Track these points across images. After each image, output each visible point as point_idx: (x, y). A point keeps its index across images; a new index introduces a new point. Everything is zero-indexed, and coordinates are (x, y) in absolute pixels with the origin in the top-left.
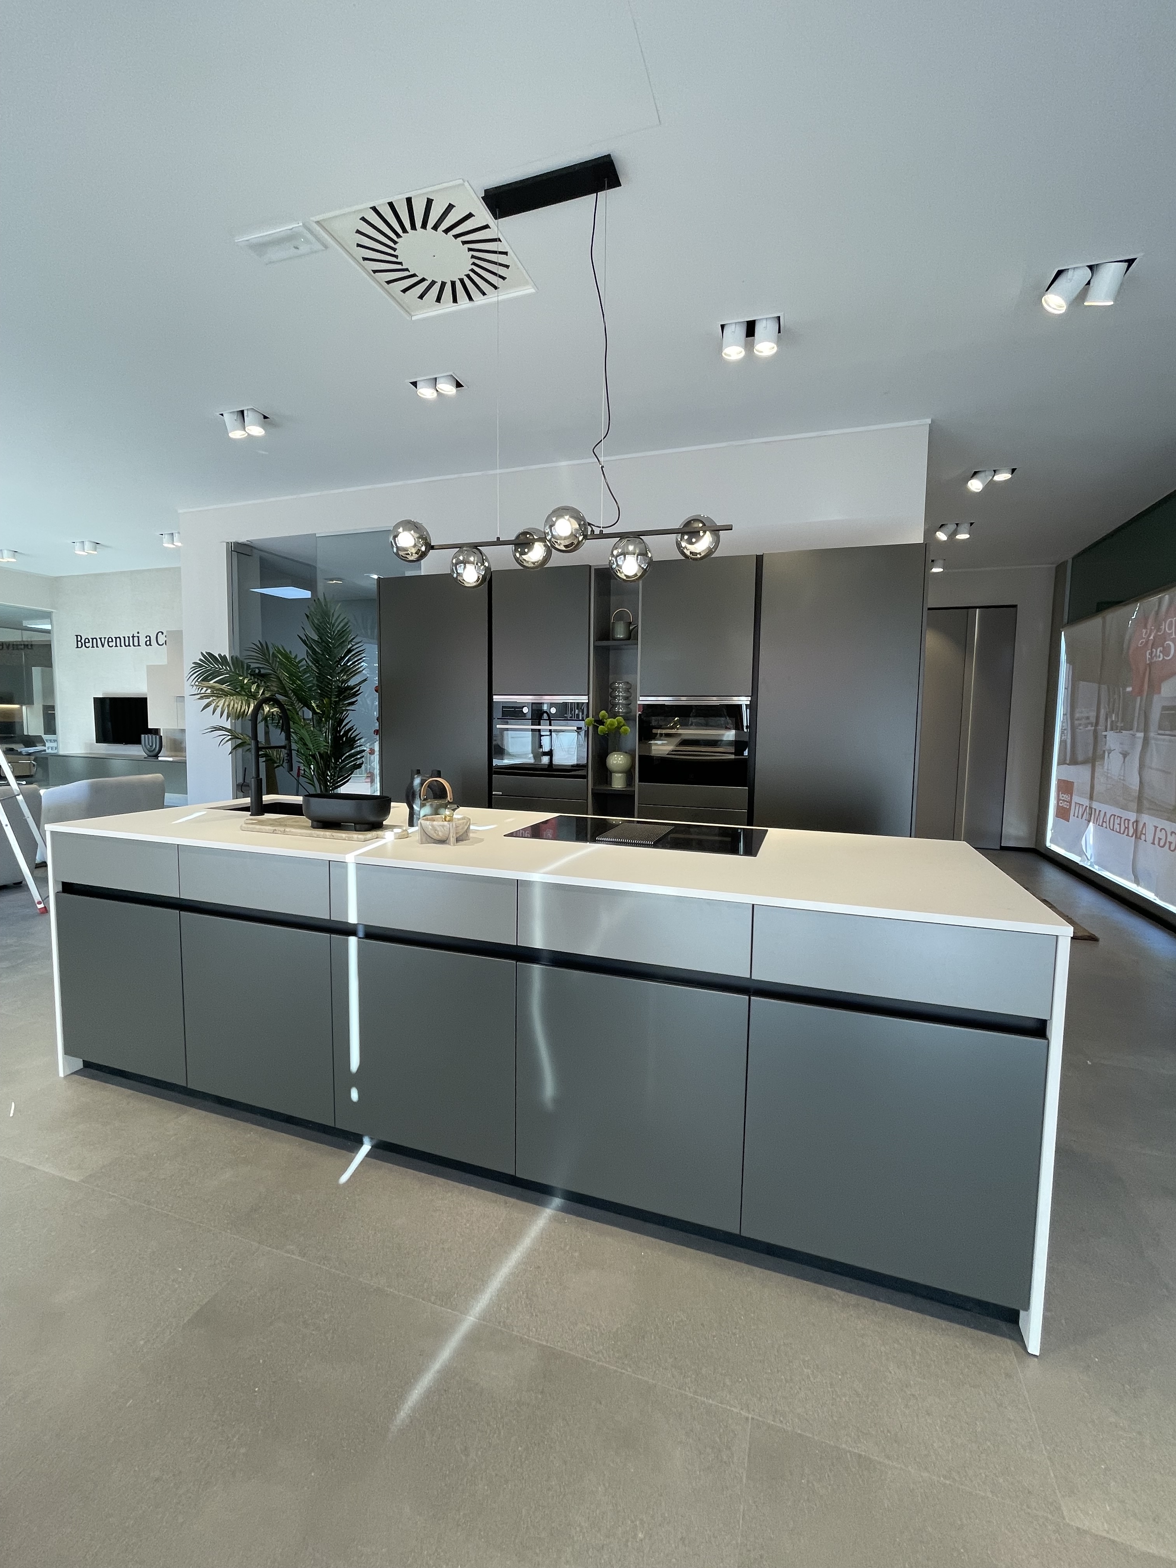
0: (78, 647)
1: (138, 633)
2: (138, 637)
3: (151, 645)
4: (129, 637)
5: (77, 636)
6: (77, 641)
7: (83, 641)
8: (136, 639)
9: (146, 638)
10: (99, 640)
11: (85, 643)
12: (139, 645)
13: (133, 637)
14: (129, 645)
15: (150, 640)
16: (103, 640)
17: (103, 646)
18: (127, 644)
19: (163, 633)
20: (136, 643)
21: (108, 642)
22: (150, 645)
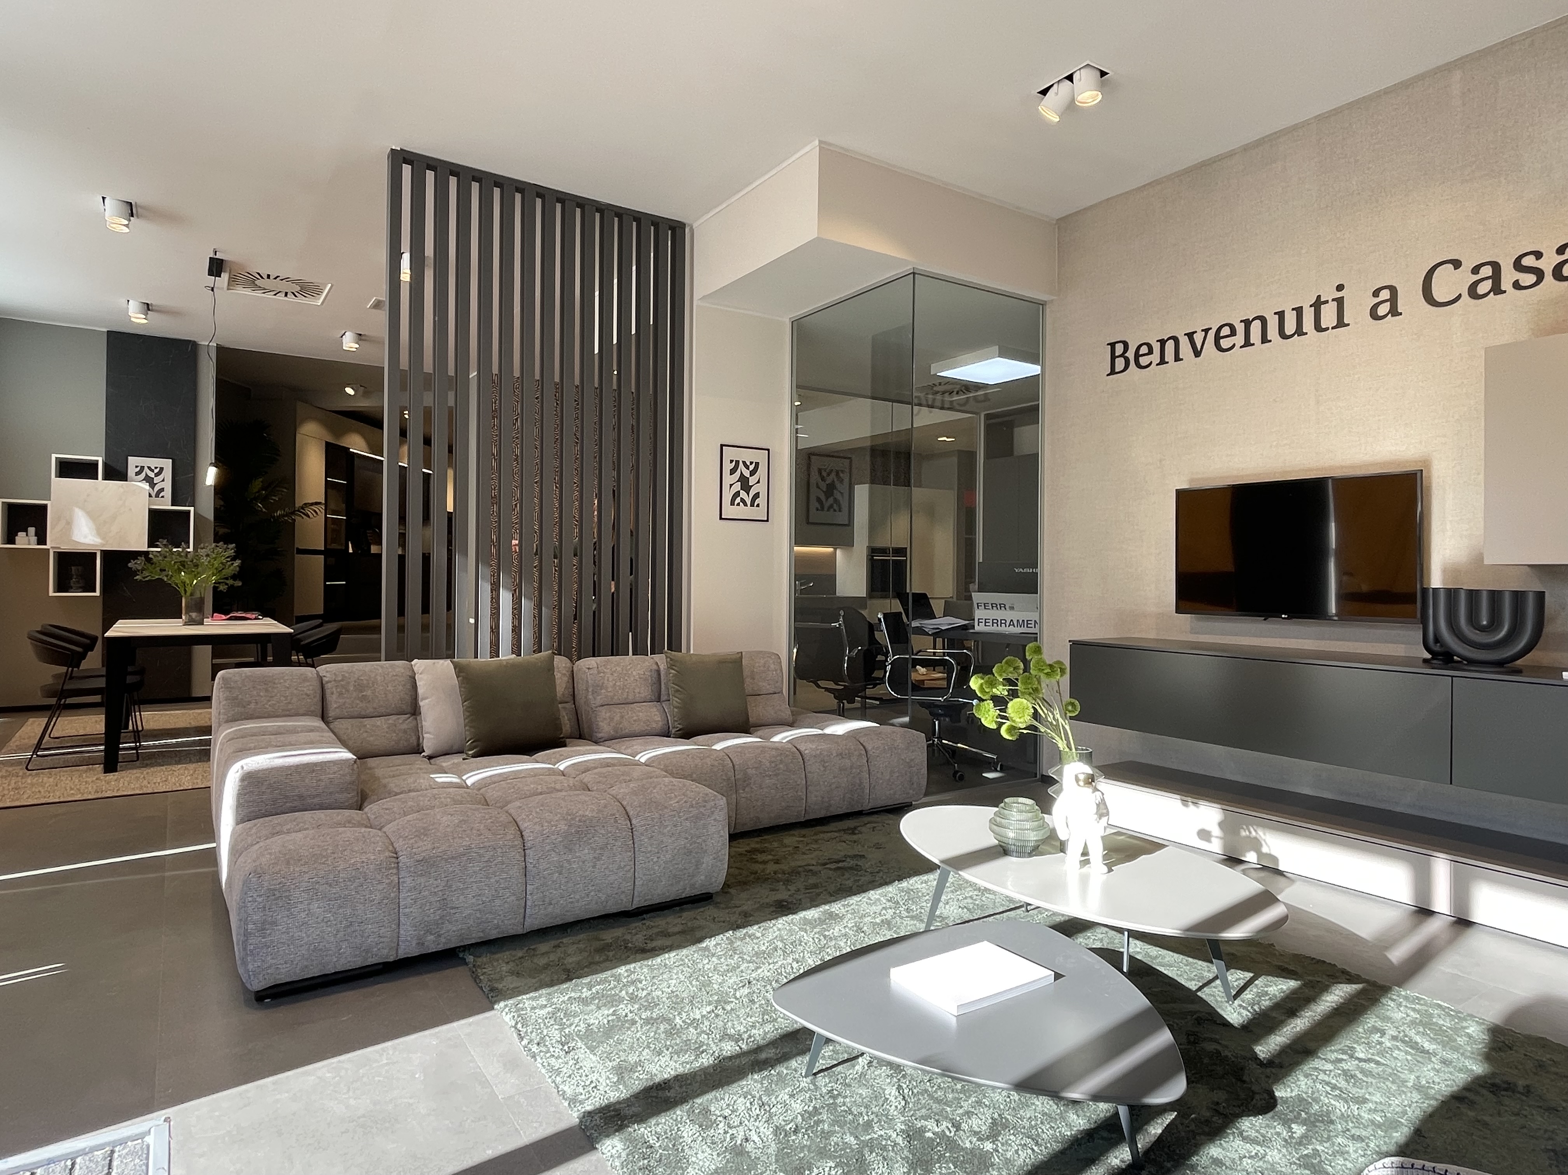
0: (1113, 372)
1: (1340, 292)
2: (1340, 301)
3: (1396, 314)
4: (1299, 310)
5: (1113, 345)
6: (1113, 357)
7: (1130, 354)
8: (1329, 310)
9: (1376, 293)
10: (1184, 342)
11: (1137, 356)
13: (1318, 304)
14: (1299, 331)
15: (1393, 298)
16: (1198, 338)
17: (1197, 353)
18: (1291, 329)
19: (1457, 264)
20: (1329, 319)
21: (1218, 338)
22: (1394, 312)
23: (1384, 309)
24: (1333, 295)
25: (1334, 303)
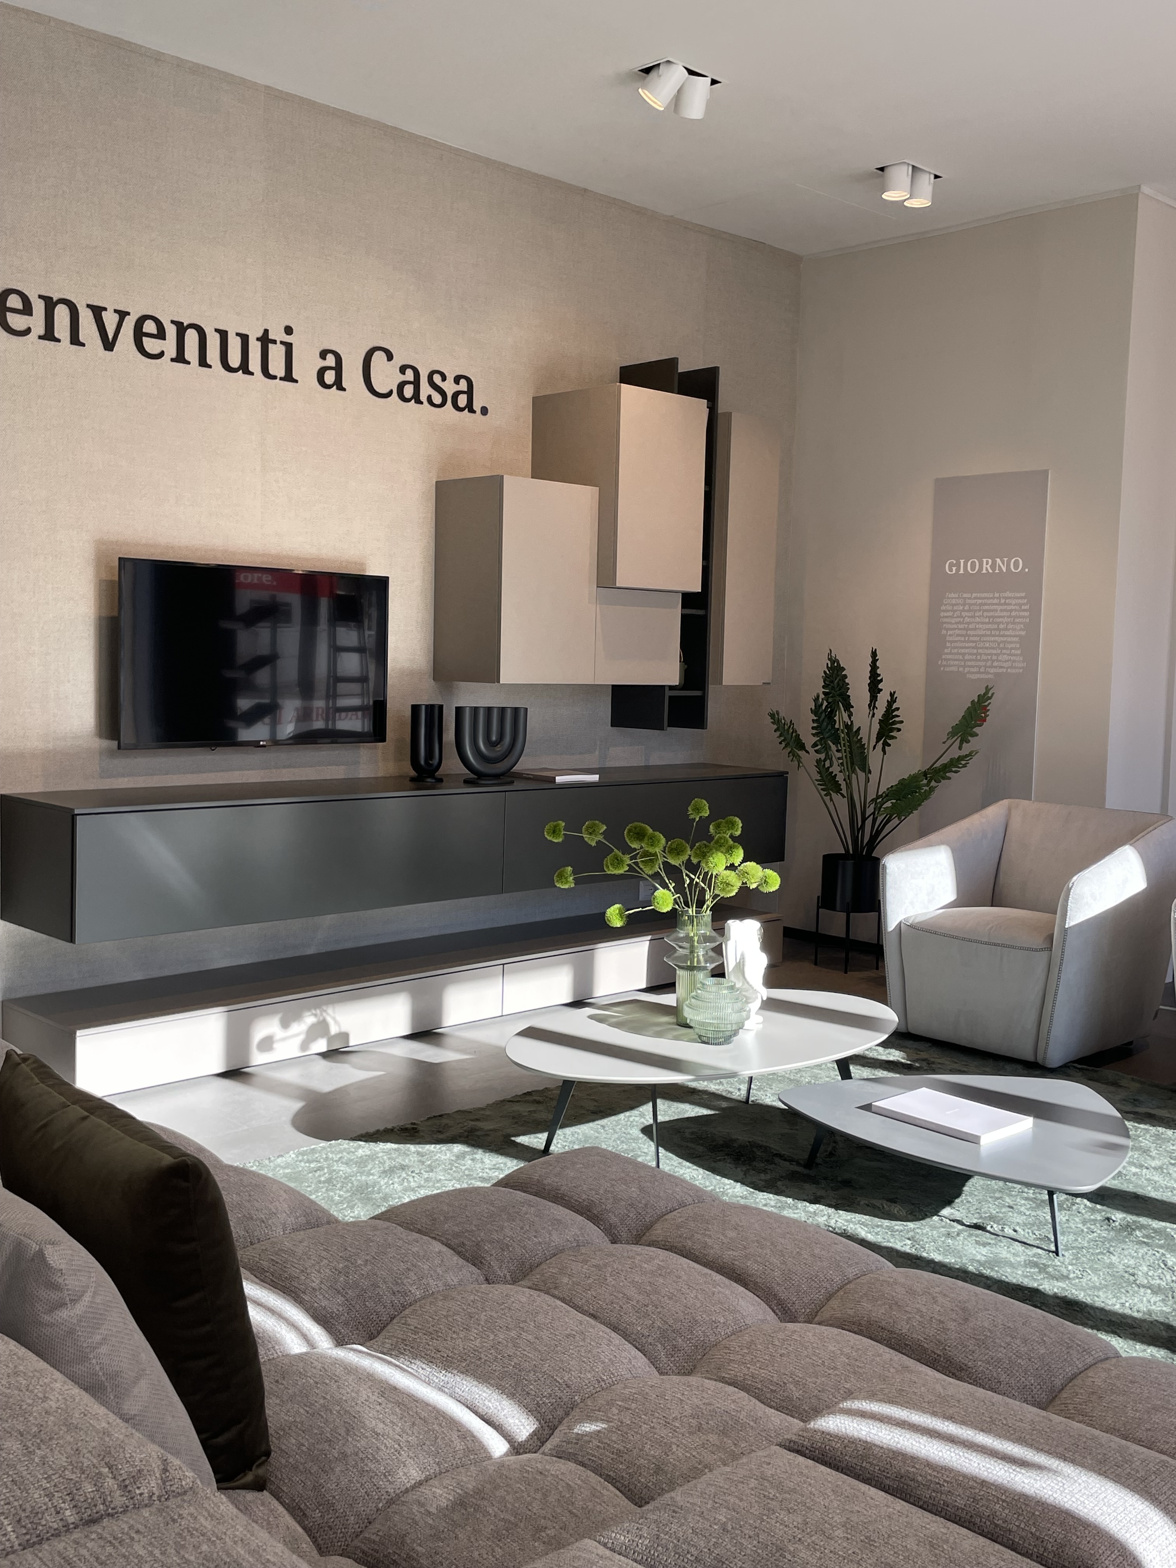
1: (289, 330)
2: (289, 347)
3: (341, 388)
4: (244, 339)
8: (277, 354)
9: (323, 354)
10: (86, 319)
11: (3, 307)
12: (289, 377)
13: (265, 340)
14: (244, 367)
15: (338, 369)
16: (110, 320)
17: (109, 345)
18: (235, 360)
19: (390, 357)
20: (277, 366)
21: (139, 335)
22: (339, 384)
23: (330, 377)
24: (282, 336)
25: (283, 348)
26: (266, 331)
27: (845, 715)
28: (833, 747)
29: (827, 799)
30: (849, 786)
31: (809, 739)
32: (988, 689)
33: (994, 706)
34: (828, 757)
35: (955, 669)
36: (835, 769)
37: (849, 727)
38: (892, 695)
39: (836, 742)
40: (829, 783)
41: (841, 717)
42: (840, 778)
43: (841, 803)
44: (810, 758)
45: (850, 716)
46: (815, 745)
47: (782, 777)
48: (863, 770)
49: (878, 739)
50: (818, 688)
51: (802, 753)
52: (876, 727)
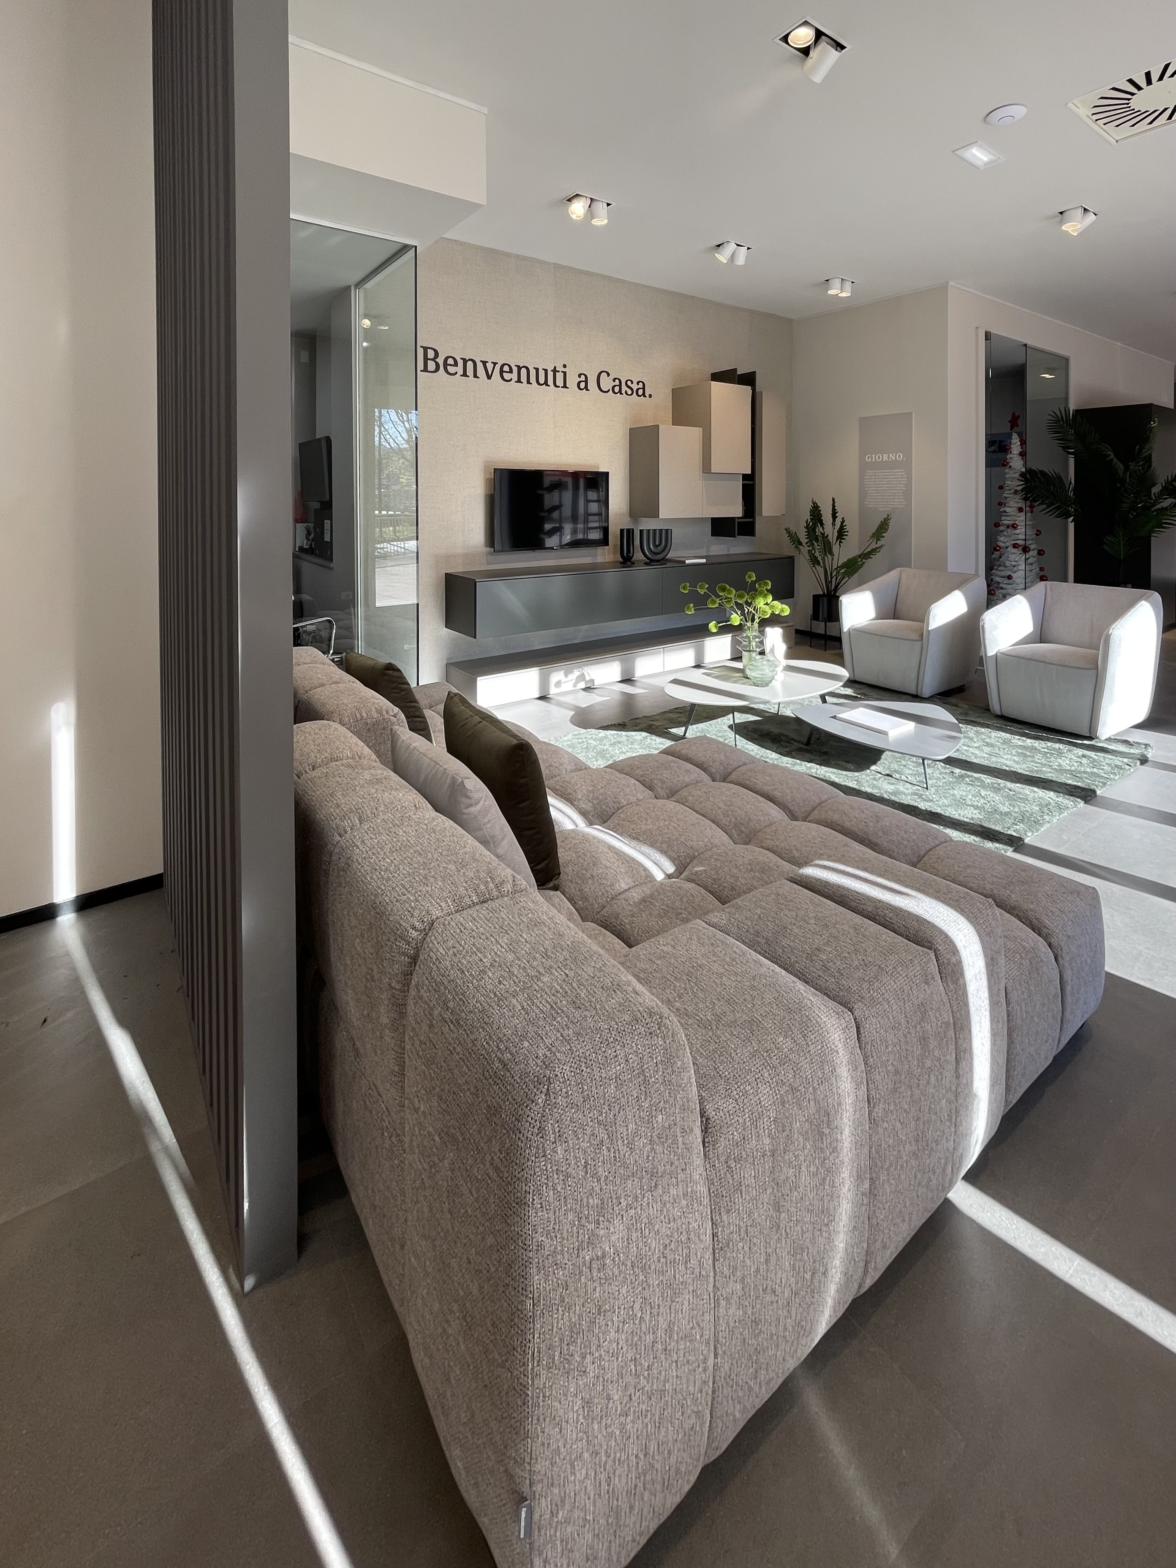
1: (565, 366)
2: (565, 373)
3: (587, 390)
4: (546, 371)
8: (559, 376)
9: (580, 376)
11: (445, 364)
12: (565, 386)
13: (554, 370)
14: (546, 383)
15: (586, 381)
16: (489, 367)
17: (489, 377)
18: (542, 381)
19: (608, 374)
20: (560, 382)
21: (501, 371)
22: (586, 388)
23: (582, 385)
24: (561, 369)
25: (562, 374)
26: (555, 367)
27: (821, 529)
28: (816, 544)
29: (814, 568)
30: (824, 562)
31: (804, 540)
32: (888, 516)
33: (891, 523)
34: (813, 548)
35: (872, 506)
36: (817, 554)
37: (823, 534)
38: (843, 519)
39: (817, 540)
40: (815, 561)
41: (818, 530)
42: (819, 558)
43: (821, 570)
44: (805, 549)
45: (823, 529)
46: (807, 543)
47: (791, 559)
48: (830, 554)
49: (837, 540)
50: (808, 516)
51: (801, 547)
52: (836, 534)
